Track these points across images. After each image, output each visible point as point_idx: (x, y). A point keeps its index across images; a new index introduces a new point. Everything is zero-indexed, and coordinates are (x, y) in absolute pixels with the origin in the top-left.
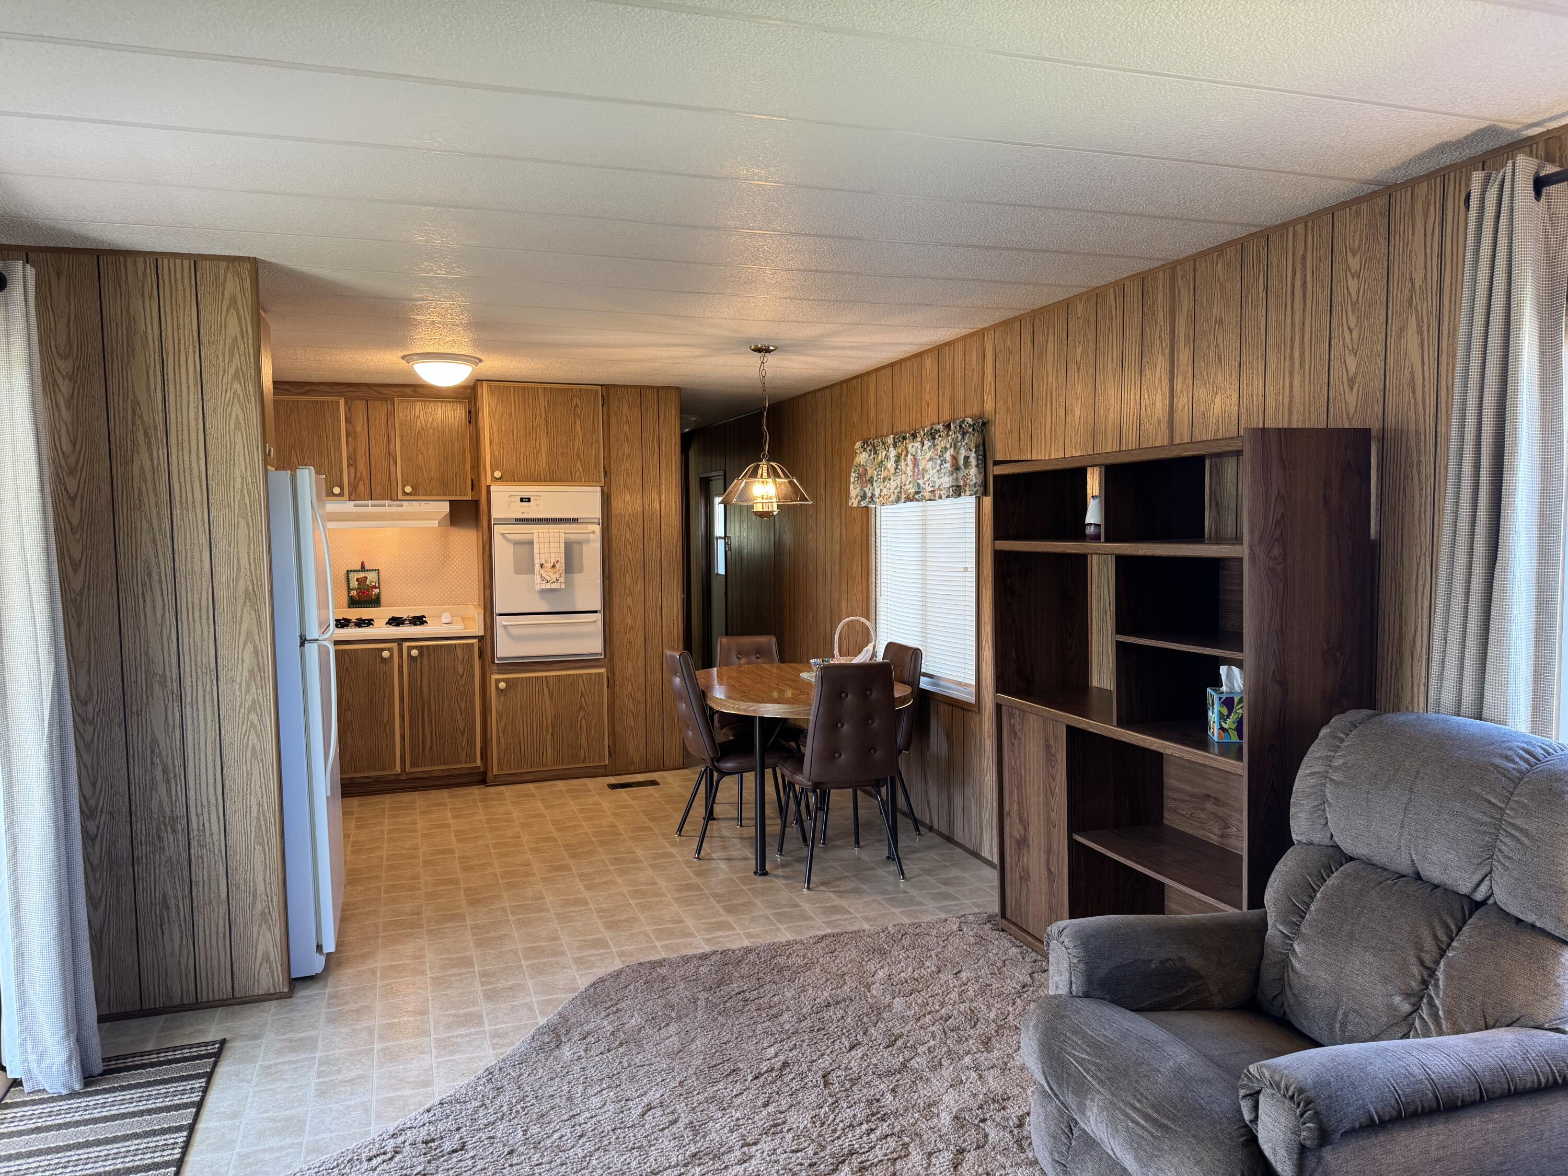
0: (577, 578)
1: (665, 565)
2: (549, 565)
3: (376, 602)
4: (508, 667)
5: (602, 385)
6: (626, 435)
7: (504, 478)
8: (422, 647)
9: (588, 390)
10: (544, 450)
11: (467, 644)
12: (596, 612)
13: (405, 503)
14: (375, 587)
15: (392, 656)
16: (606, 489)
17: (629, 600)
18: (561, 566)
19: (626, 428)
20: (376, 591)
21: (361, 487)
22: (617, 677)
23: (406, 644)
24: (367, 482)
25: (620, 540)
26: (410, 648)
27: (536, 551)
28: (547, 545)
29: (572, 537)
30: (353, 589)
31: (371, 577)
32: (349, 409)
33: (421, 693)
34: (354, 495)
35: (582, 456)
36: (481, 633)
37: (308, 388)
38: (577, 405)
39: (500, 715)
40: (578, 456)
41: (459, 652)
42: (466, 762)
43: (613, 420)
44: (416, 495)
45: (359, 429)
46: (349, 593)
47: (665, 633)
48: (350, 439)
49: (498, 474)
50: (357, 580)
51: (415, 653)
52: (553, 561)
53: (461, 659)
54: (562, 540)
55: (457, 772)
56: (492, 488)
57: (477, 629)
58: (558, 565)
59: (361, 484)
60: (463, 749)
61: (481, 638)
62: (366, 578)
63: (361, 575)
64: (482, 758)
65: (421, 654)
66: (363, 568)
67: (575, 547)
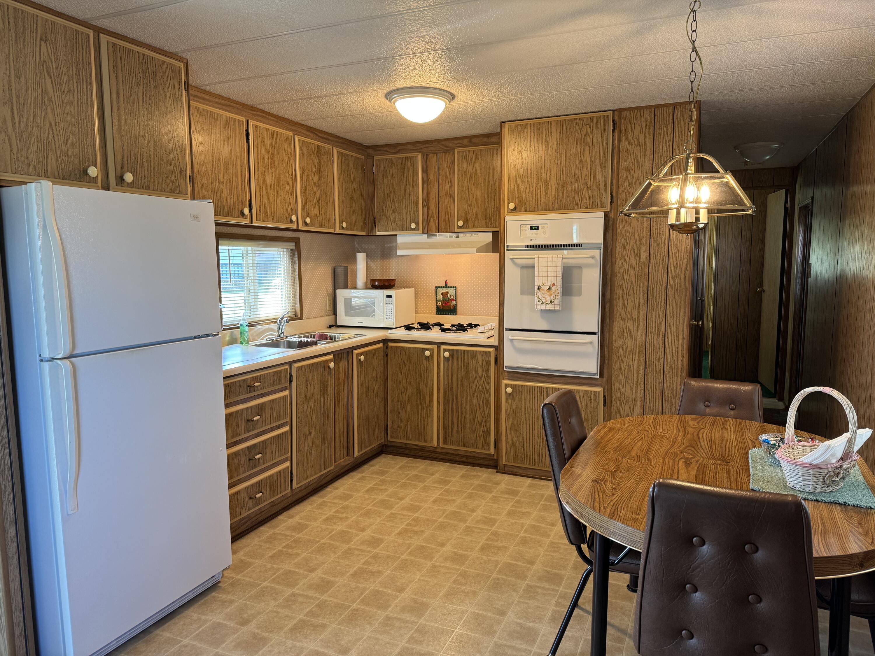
0: (576, 300)
1: (671, 292)
2: (546, 288)
3: (453, 311)
4: (516, 375)
5: (614, 111)
6: (636, 158)
7: (518, 208)
8: (453, 350)
9: (598, 117)
10: (554, 180)
11: (486, 352)
12: (594, 334)
13: (461, 235)
14: (453, 300)
15: (432, 355)
16: (612, 215)
17: (630, 325)
18: (558, 289)
19: (637, 151)
20: (454, 303)
21: (432, 223)
22: (614, 397)
23: (443, 347)
24: (436, 218)
25: (623, 265)
26: (445, 351)
27: (536, 274)
28: (545, 269)
29: (572, 262)
30: (439, 301)
31: (451, 292)
32: (425, 161)
33: (452, 388)
34: (427, 230)
35: (589, 184)
36: (497, 344)
37: (399, 148)
38: (587, 133)
39: (508, 415)
40: (585, 183)
41: (480, 358)
42: (482, 449)
43: (624, 143)
44: (466, 228)
45: (432, 177)
46: (437, 303)
47: (668, 361)
48: (425, 186)
49: (512, 206)
50: (442, 294)
51: (447, 354)
52: (549, 284)
53: (480, 364)
54: (560, 264)
55: (477, 455)
56: (507, 218)
57: (494, 341)
58: (553, 288)
59: (432, 220)
60: (480, 437)
61: (496, 348)
62: (447, 292)
63: (445, 290)
64: (495, 447)
65: (452, 355)
66: (446, 286)
67: (575, 272)
